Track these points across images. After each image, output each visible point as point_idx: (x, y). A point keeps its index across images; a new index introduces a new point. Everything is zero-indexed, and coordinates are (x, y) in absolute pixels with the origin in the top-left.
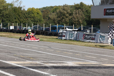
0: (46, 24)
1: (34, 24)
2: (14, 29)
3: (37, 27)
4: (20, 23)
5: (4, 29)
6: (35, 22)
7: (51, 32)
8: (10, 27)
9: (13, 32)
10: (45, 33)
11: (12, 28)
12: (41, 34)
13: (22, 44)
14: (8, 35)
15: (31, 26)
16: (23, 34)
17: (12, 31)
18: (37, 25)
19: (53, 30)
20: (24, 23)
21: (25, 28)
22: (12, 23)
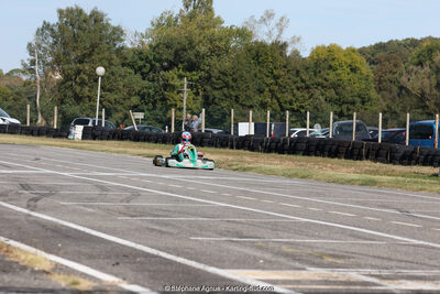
0: (387, 115)
1: (340, 115)
2: (253, 133)
3: (352, 124)
4: (279, 109)
5: (214, 135)
6: (345, 106)
7: (412, 149)
8: (236, 125)
9: (252, 149)
10: (383, 152)
11: (246, 129)
12: (367, 158)
13: (286, 200)
14: (230, 158)
15: (325, 124)
16: (292, 156)
17: (245, 144)
18: (351, 117)
19: (420, 141)
20: (298, 111)
21: (299, 130)
22: (245, 112)
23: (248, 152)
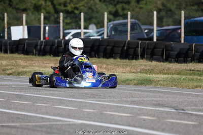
1: (115, 15)
2: (26, 37)
4: (52, 11)
6: (119, 6)
8: (9, 29)
9: (26, 52)
11: (19, 33)
12: (142, 57)
13: (61, 102)
14: (4, 62)
15: (100, 24)
17: (19, 48)
18: (125, 17)
19: (195, 38)
20: (72, 12)
21: (73, 32)
22: (19, 15)
23: (22, 56)
